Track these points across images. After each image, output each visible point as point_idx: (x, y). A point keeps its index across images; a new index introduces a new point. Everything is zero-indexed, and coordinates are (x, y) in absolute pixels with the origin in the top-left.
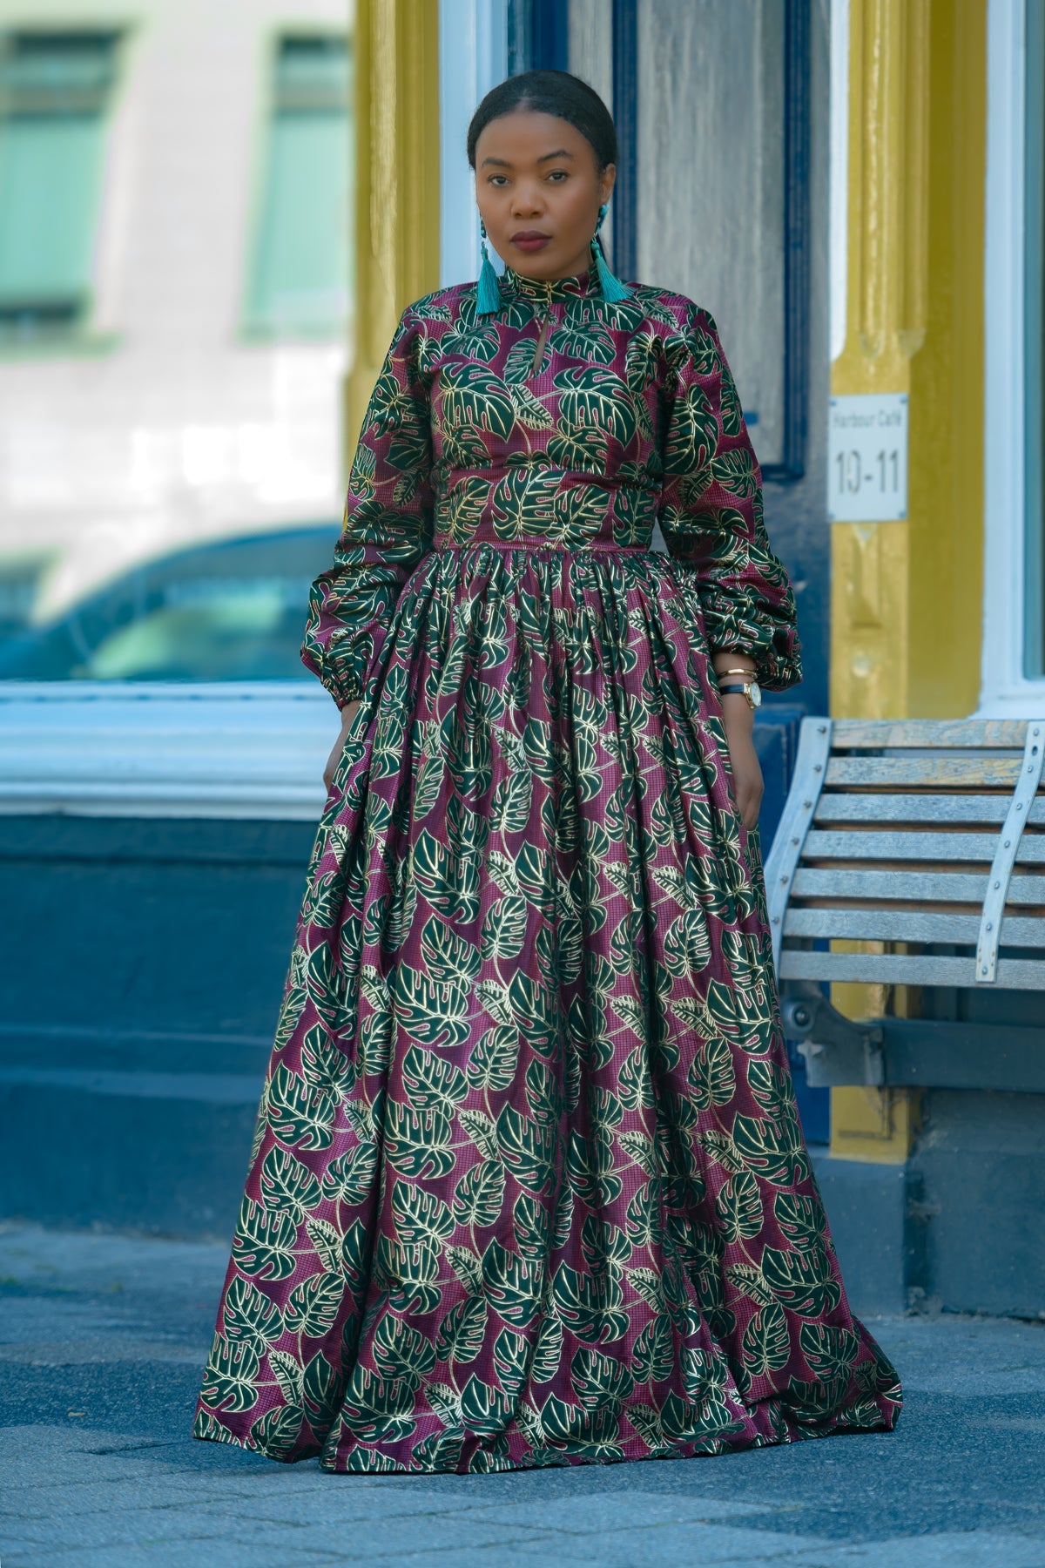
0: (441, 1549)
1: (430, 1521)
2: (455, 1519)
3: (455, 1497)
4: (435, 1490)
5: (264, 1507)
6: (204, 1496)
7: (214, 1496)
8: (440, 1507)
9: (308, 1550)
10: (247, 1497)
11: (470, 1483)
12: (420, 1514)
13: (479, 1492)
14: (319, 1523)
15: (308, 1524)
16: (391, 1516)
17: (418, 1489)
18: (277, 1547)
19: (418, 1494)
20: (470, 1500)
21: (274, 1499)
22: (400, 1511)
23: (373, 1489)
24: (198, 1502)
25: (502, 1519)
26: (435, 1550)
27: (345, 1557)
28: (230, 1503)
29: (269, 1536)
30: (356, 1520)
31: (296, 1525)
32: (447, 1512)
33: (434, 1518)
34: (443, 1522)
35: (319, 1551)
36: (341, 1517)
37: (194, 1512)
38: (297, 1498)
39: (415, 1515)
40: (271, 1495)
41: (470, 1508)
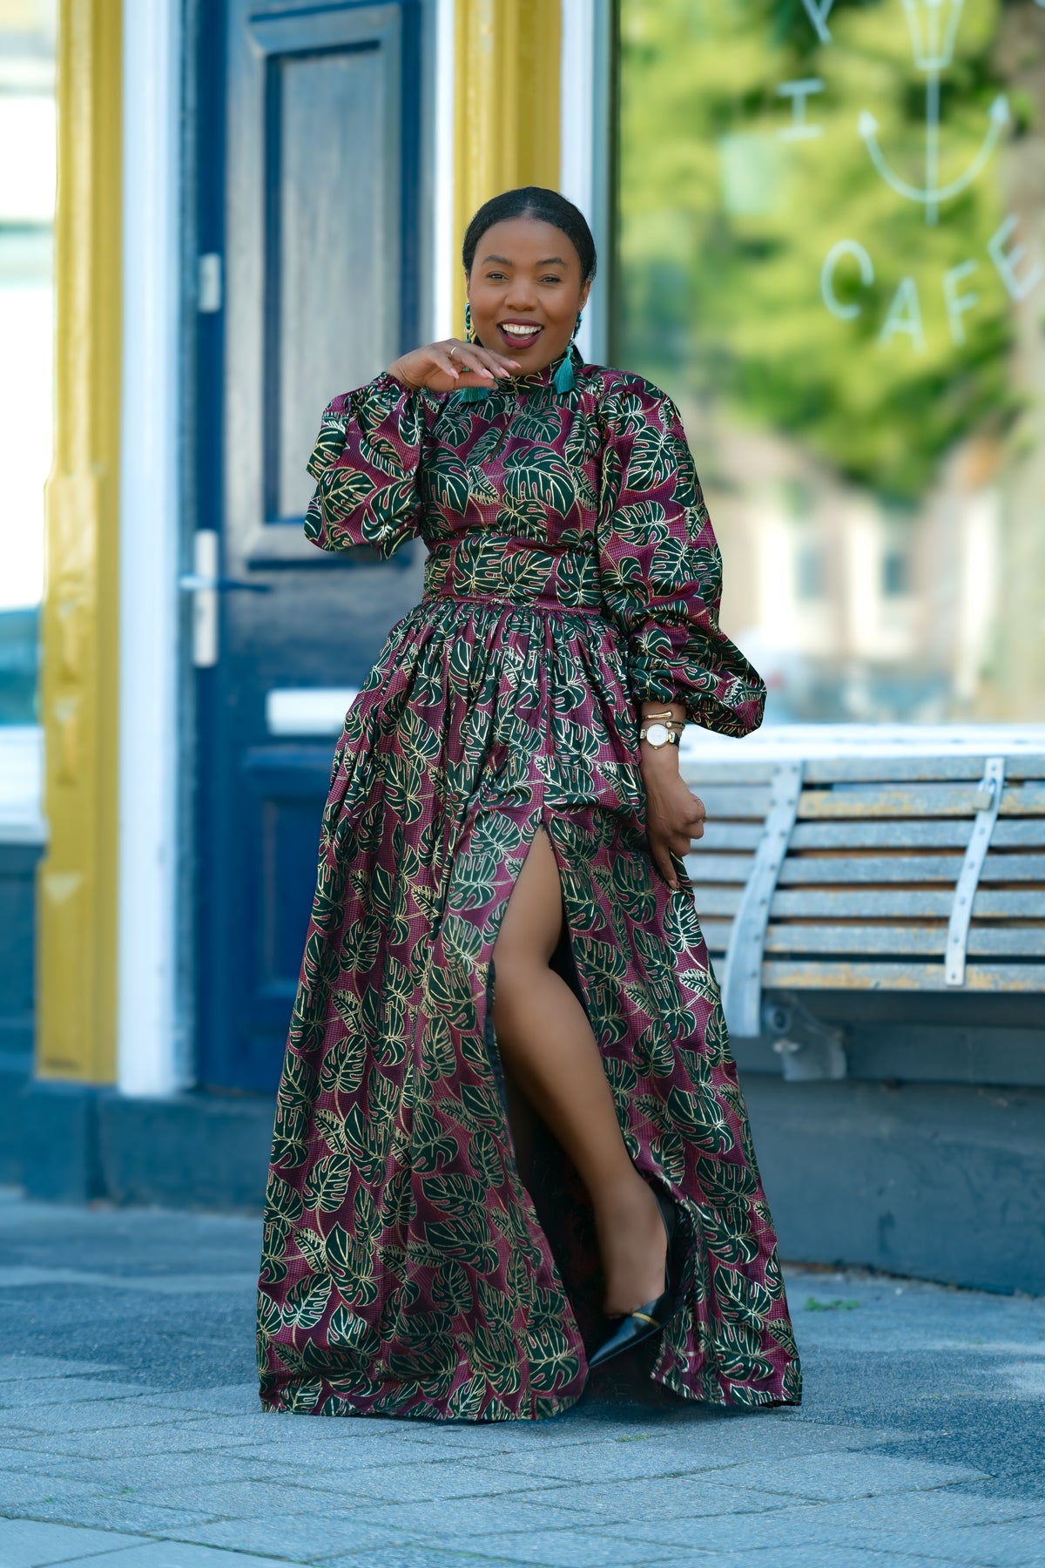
0: (119, 1427)
1: (109, 1405)
2: (130, 1403)
3: (130, 1386)
4: (114, 1381)
8: (117, 1394)
9: (12, 1427)
11: (141, 1375)
12: (102, 1399)
13: (149, 1382)
14: (20, 1407)
15: (12, 1407)
16: (78, 1401)
17: (100, 1380)
19: (100, 1383)
20: (141, 1389)
22: (86, 1397)
23: (63, 1380)
25: (167, 1403)
26: (114, 1428)
27: (42, 1433)
30: (50, 1404)
32: (123, 1398)
33: (113, 1402)
34: (120, 1406)
35: (19, 1429)
36: (37, 1401)
39: (97, 1400)
41: (141, 1394)
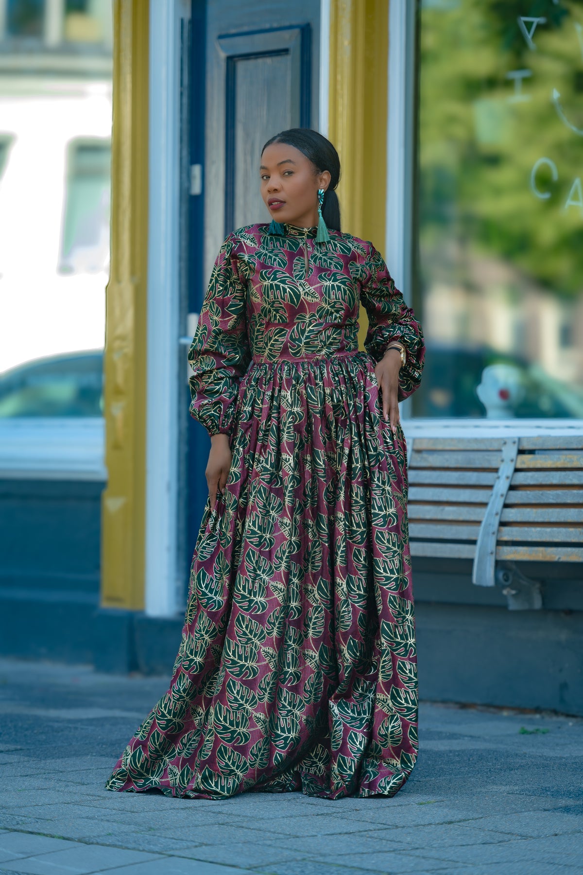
5: (69, 776)
6: (43, 771)
7: (47, 771)
9: (88, 795)
10: (61, 772)
14: (93, 784)
18: (75, 793)
21: (74, 773)
24: (40, 774)
28: (54, 774)
29: (71, 789)
31: (83, 784)
37: (38, 778)
38: (83, 773)
40: (72, 771)
